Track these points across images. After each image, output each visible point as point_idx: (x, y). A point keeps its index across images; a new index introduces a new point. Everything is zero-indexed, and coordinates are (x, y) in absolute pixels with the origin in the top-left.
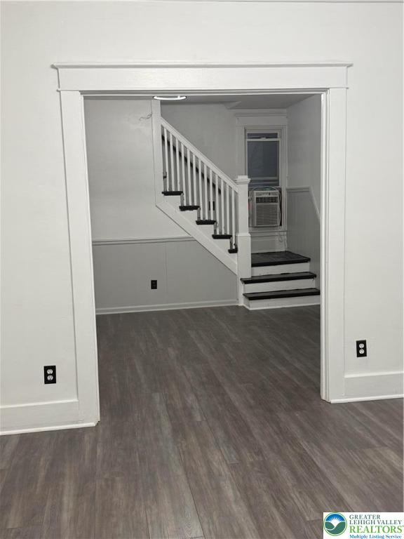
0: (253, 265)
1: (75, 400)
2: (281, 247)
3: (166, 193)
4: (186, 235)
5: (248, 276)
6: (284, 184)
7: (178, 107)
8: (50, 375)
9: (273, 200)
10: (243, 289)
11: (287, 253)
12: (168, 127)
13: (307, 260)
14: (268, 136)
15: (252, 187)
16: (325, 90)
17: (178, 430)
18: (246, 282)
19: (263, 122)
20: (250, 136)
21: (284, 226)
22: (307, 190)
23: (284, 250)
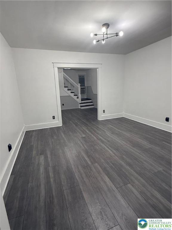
0: (82, 100)
1: (58, 122)
2: (86, 97)
3: (65, 87)
4: (69, 95)
5: (81, 103)
6: (86, 85)
7: (69, 70)
8: (54, 118)
9: (84, 88)
10: (80, 105)
11: (87, 98)
12: (65, 74)
13: (91, 99)
14: (82, 76)
15: (81, 86)
16: (98, 68)
17: (76, 125)
18: (80, 104)
19: (82, 74)
20: (79, 76)
21: (86, 93)
22: (91, 86)
23: (86, 98)
